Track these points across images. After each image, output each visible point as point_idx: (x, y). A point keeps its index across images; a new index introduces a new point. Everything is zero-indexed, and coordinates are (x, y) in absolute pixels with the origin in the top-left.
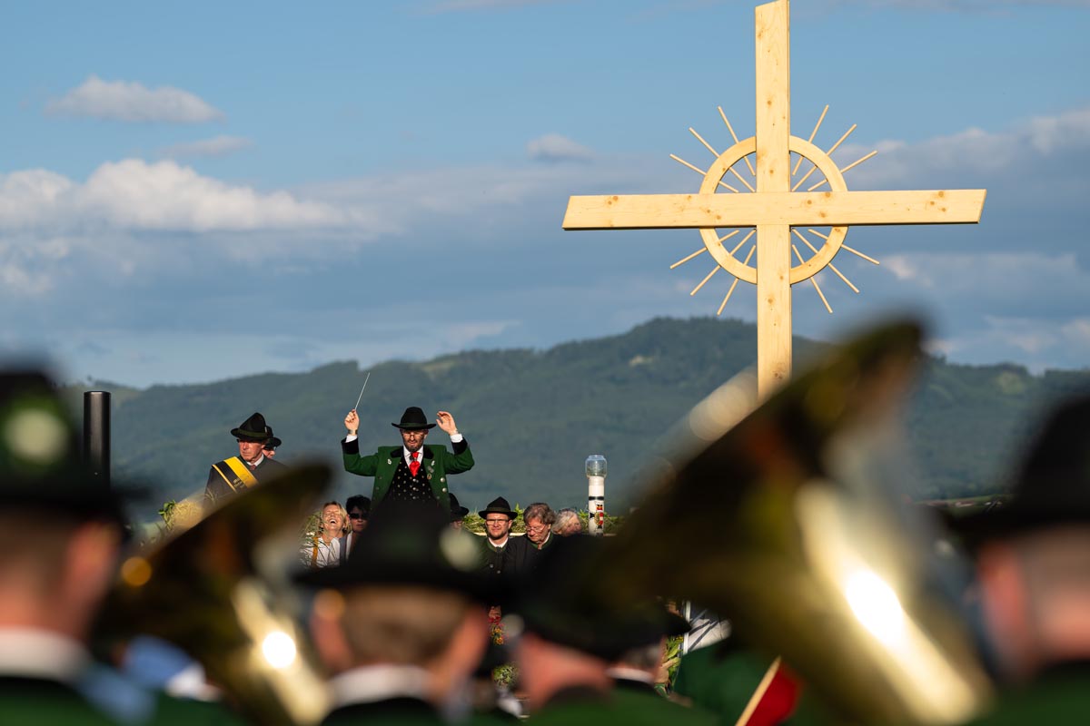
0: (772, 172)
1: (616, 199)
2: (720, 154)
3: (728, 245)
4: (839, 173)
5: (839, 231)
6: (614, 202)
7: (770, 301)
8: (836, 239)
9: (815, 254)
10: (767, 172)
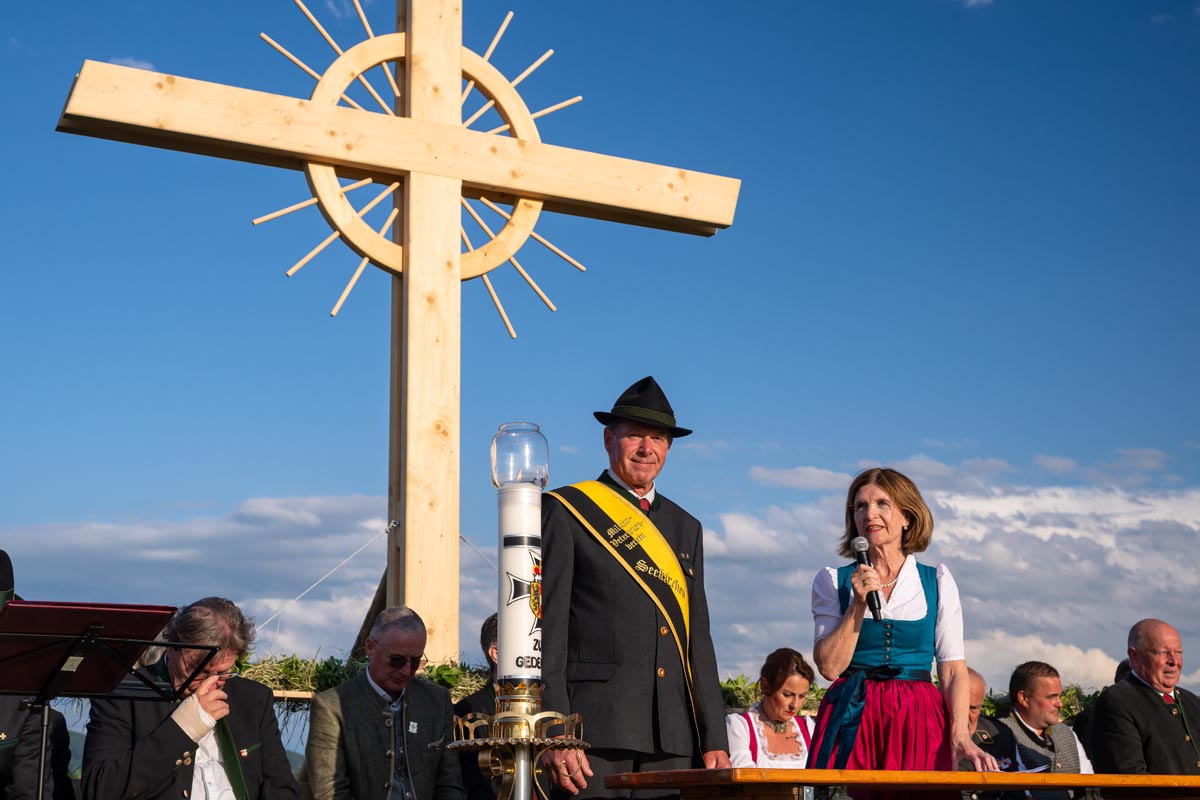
0: (436, 90)
1: (172, 82)
2: (344, 51)
3: (356, 200)
4: (531, 118)
5: (530, 207)
6: (166, 85)
7: (431, 300)
8: (526, 219)
9: (491, 239)
10: (430, 88)
